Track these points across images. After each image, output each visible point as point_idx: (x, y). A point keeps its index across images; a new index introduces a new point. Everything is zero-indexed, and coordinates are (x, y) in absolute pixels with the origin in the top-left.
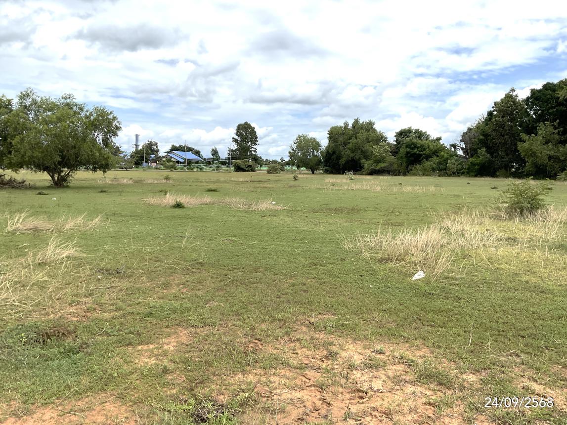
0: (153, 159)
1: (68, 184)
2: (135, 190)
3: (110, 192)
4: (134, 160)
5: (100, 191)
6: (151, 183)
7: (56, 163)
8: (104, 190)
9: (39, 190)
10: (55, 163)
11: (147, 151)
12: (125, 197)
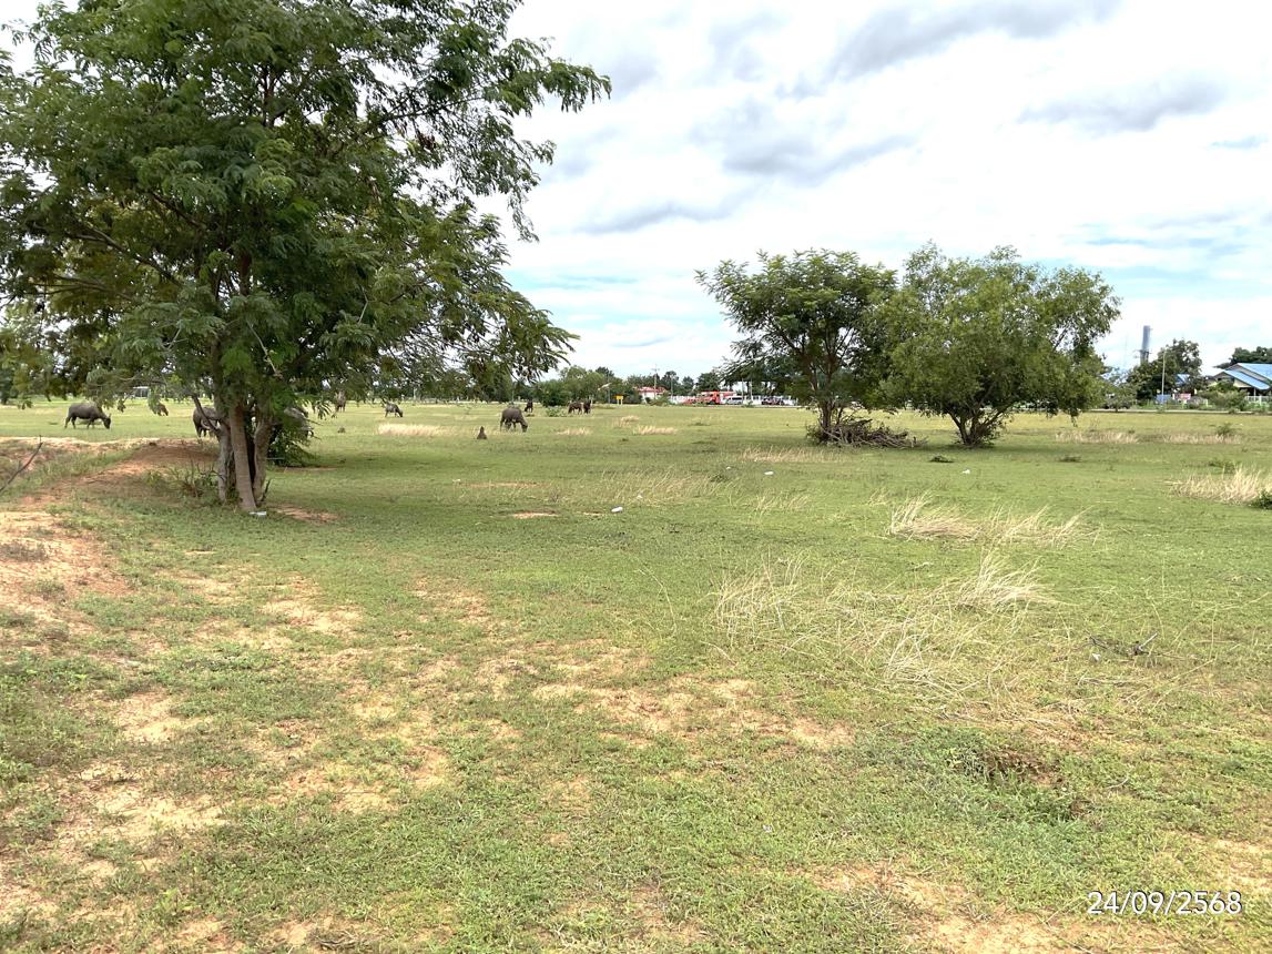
0: (1184, 385)
1: (992, 441)
2: (1146, 459)
3: (1085, 462)
4: (1137, 386)
5: (1063, 458)
6: (1183, 444)
7: (972, 396)
8: (1071, 456)
9: (935, 452)
10: (968, 397)
11: (1170, 364)
12: (1123, 473)
